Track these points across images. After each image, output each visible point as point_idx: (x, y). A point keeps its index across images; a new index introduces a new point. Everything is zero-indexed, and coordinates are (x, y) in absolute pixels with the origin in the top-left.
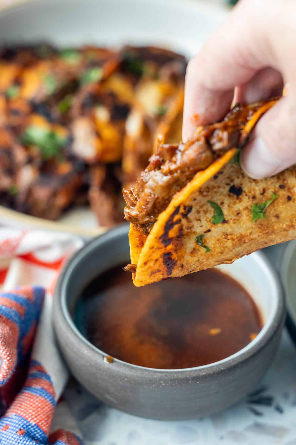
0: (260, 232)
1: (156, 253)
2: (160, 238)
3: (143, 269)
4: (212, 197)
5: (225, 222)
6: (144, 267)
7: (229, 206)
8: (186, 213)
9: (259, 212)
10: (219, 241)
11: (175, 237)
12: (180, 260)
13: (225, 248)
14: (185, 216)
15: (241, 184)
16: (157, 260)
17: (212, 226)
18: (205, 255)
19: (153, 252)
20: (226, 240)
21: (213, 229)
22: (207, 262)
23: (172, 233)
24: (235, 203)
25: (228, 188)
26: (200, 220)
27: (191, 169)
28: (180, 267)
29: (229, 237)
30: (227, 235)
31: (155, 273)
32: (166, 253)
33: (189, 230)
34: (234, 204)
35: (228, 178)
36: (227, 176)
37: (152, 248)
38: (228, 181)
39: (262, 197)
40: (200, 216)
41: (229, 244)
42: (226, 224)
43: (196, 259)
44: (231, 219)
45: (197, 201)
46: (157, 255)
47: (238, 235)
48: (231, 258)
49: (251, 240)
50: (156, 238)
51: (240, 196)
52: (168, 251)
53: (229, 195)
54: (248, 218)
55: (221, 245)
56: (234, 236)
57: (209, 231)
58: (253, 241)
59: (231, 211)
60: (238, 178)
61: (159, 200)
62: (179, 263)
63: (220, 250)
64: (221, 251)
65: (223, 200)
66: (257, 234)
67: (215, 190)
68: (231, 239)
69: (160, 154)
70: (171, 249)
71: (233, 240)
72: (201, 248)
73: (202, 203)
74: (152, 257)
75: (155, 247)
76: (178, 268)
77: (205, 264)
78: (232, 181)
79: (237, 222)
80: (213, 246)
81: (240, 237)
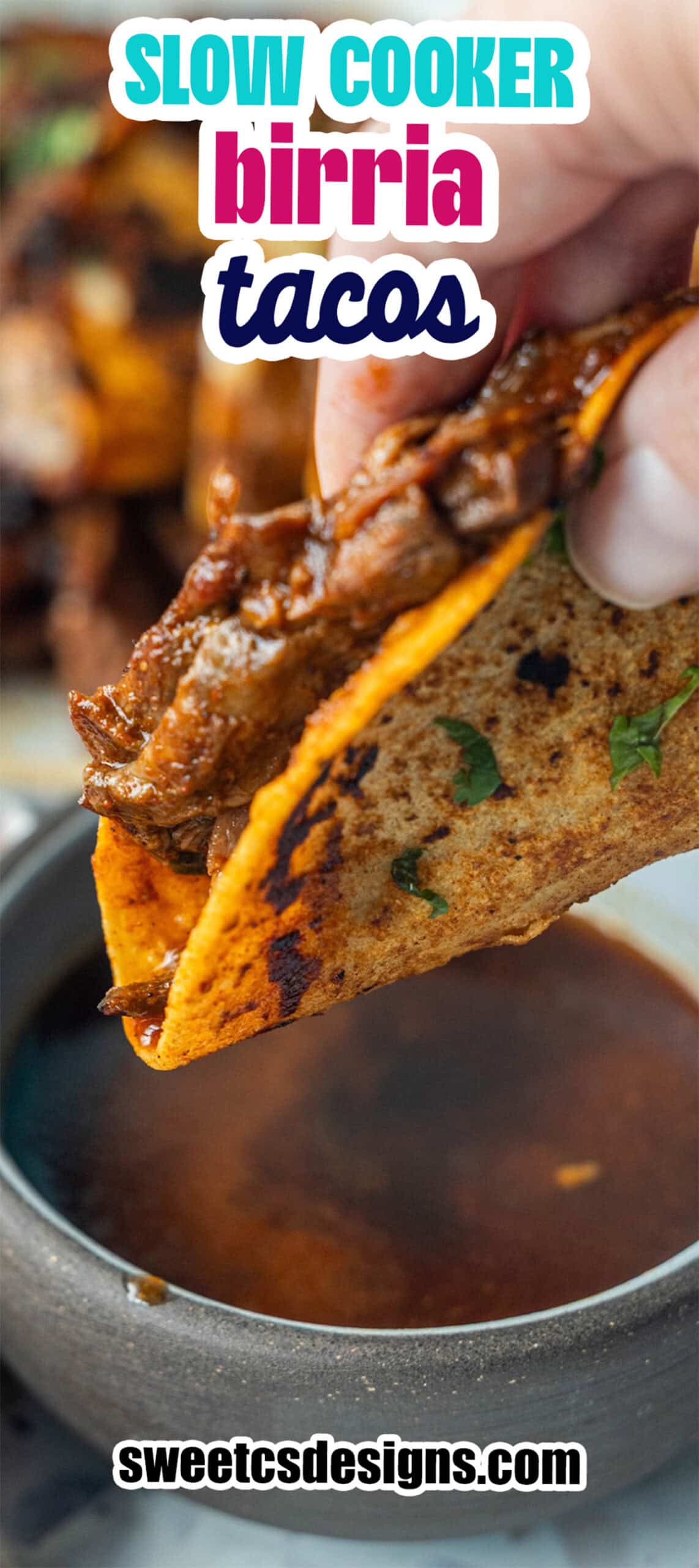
0: (641, 817)
1: (246, 940)
2: (262, 885)
3: (195, 1009)
4: (453, 702)
5: (505, 791)
6: (200, 1001)
7: (519, 730)
8: (354, 775)
9: (641, 744)
10: (485, 867)
11: (312, 872)
12: (332, 955)
13: (506, 891)
14: (349, 785)
15: (565, 644)
16: (246, 968)
17: (453, 814)
18: (427, 927)
19: (234, 940)
20: (509, 861)
21: (459, 824)
22: (432, 951)
23: (302, 860)
24: (540, 718)
25: (511, 661)
26: (406, 795)
27: (375, 608)
28: (332, 980)
29: (522, 847)
30: (513, 841)
31: (238, 1015)
32: (280, 934)
33: (366, 838)
34: (536, 721)
35: (513, 624)
36: (508, 616)
37: (231, 926)
38: (512, 635)
39: (646, 683)
40: (407, 780)
41: (522, 872)
42: (508, 801)
43: (392, 943)
44: (529, 780)
45: (393, 725)
46: (247, 948)
47: (557, 837)
48: (525, 925)
49: (607, 848)
50: (248, 887)
51: (562, 691)
52: (288, 928)
53: (518, 690)
54: (593, 768)
55: (488, 879)
56: (542, 840)
57: (443, 832)
58: (610, 853)
59: (529, 749)
60: (552, 619)
61: (243, 736)
62: (328, 966)
63: (485, 901)
64: (489, 904)
65: (493, 711)
66: (629, 825)
67: (462, 673)
68: (528, 854)
69: (235, 555)
70: (301, 919)
71: (536, 856)
72: (411, 900)
73: (412, 731)
74: (229, 958)
75: (244, 919)
76: (324, 985)
77: (424, 956)
78: (528, 632)
79: (551, 787)
80: (458, 890)
81: (562, 843)
